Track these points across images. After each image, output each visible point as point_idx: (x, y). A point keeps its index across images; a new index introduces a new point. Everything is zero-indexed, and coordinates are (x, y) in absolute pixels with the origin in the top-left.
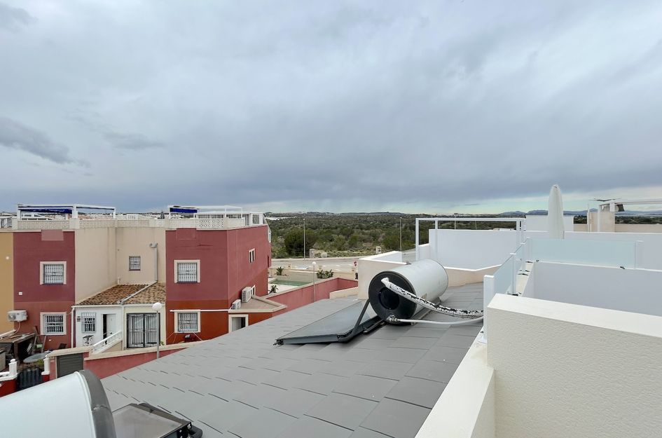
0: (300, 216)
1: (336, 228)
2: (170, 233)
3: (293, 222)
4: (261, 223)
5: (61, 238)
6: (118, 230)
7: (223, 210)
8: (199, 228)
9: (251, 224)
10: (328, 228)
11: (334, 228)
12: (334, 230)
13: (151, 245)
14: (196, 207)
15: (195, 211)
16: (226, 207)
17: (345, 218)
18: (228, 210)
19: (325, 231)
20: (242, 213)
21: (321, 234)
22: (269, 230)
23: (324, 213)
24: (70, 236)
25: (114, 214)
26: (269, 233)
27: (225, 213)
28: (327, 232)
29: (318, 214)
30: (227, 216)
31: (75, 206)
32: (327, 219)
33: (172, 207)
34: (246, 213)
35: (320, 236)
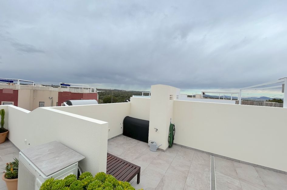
0: (110, 91)
1: (126, 97)
2: (60, 93)
3: (107, 93)
4: (95, 92)
5: (12, 92)
6: (35, 91)
7: (82, 86)
8: (72, 92)
9: (91, 92)
10: (123, 97)
11: (125, 97)
12: (125, 98)
13: (50, 98)
14: (70, 84)
15: (70, 86)
16: (83, 85)
17: (130, 93)
18: (84, 86)
19: (121, 98)
20: (88, 88)
21: (119, 99)
22: (98, 95)
23: (121, 90)
24: (16, 92)
25: (33, 84)
26: (98, 96)
27: (83, 87)
28: (122, 98)
29: (119, 91)
30: (84, 88)
31: (19, 80)
32: (122, 93)
33: (62, 83)
34: (89, 87)
35: (119, 100)
